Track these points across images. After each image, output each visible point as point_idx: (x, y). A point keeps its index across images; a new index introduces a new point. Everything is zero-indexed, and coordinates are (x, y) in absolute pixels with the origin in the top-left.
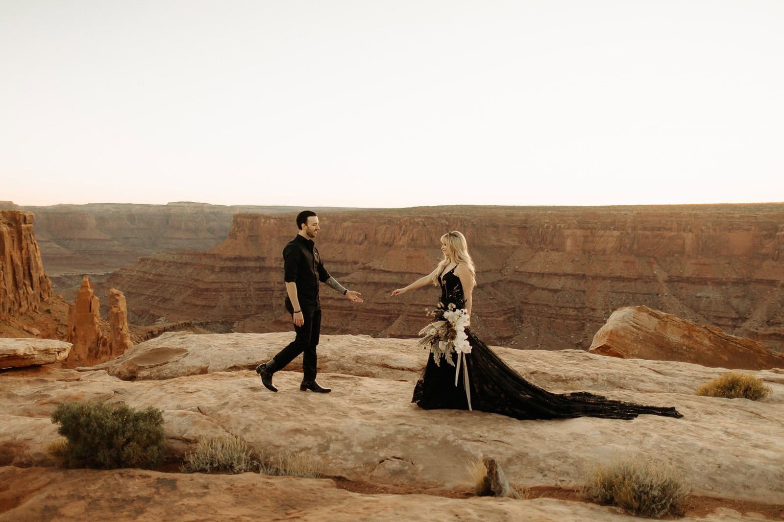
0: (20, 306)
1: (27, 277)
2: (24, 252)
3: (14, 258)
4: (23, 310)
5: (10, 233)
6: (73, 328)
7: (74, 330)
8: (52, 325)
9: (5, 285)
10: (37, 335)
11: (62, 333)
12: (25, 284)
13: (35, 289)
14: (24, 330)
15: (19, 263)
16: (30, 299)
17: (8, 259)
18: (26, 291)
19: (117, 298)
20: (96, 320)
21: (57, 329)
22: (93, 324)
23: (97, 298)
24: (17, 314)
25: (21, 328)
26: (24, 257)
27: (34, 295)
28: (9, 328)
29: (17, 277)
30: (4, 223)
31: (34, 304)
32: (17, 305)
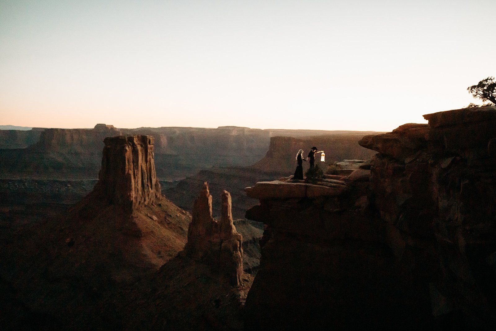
0: (145, 200)
1: (149, 180)
2: (148, 163)
3: (143, 167)
4: (146, 203)
5: (141, 151)
9: (138, 185)
10: (155, 221)
12: (148, 185)
13: (153, 189)
15: (145, 171)
16: (150, 196)
17: (140, 168)
18: (148, 190)
19: (227, 196)
20: (210, 210)
21: (166, 219)
22: (209, 212)
23: (211, 196)
24: (143, 206)
25: (147, 215)
26: (148, 167)
27: (152, 193)
28: (141, 215)
29: (144, 181)
30: (138, 144)
31: (152, 199)
32: (143, 199)
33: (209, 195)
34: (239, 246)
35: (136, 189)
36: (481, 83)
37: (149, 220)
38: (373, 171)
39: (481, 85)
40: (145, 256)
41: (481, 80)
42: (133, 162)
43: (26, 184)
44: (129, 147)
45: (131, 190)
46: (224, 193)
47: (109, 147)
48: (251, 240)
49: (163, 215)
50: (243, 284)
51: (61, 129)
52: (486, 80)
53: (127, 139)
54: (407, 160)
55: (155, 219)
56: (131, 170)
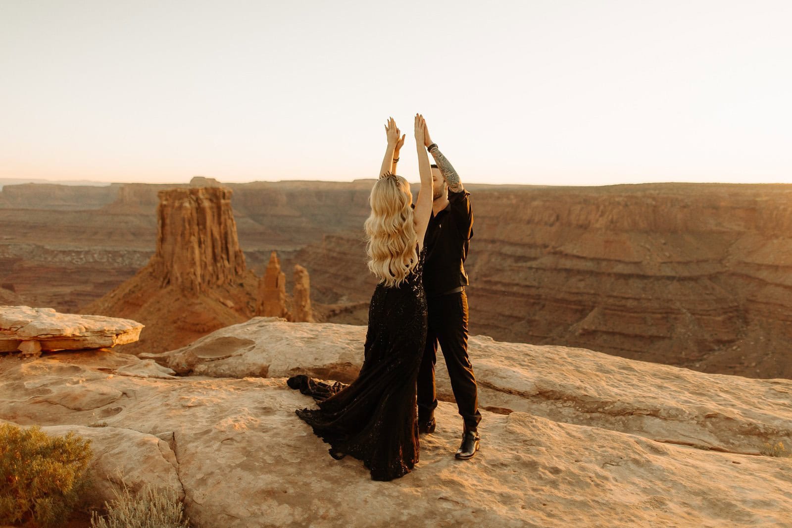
0: (218, 278)
1: (224, 251)
2: (222, 227)
3: (214, 232)
4: (220, 282)
5: (211, 208)
6: (261, 302)
7: (262, 304)
8: (245, 299)
9: (206, 258)
10: (231, 308)
11: (252, 307)
12: (222, 258)
13: (231, 262)
14: (220, 302)
15: (218, 237)
16: (227, 272)
17: (209, 233)
18: (223, 264)
19: (301, 274)
20: (282, 296)
21: (248, 303)
22: (279, 299)
23: (283, 274)
24: (215, 287)
25: (218, 300)
26: (223, 231)
27: (230, 268)
28: (208, 300)
29: (216, 251)
30: (206, 199)
31: (229, 277)
32: (215, 278)
33: (279, 273)
35: (203, 263)
37: (219, 308)
42: (198, 224)
43: (96, 256)
44: (190, 203)
45: (193, 264)
46: (297, 269)
53: (188, 192)
55: (230, 306)
56: (194, 235)
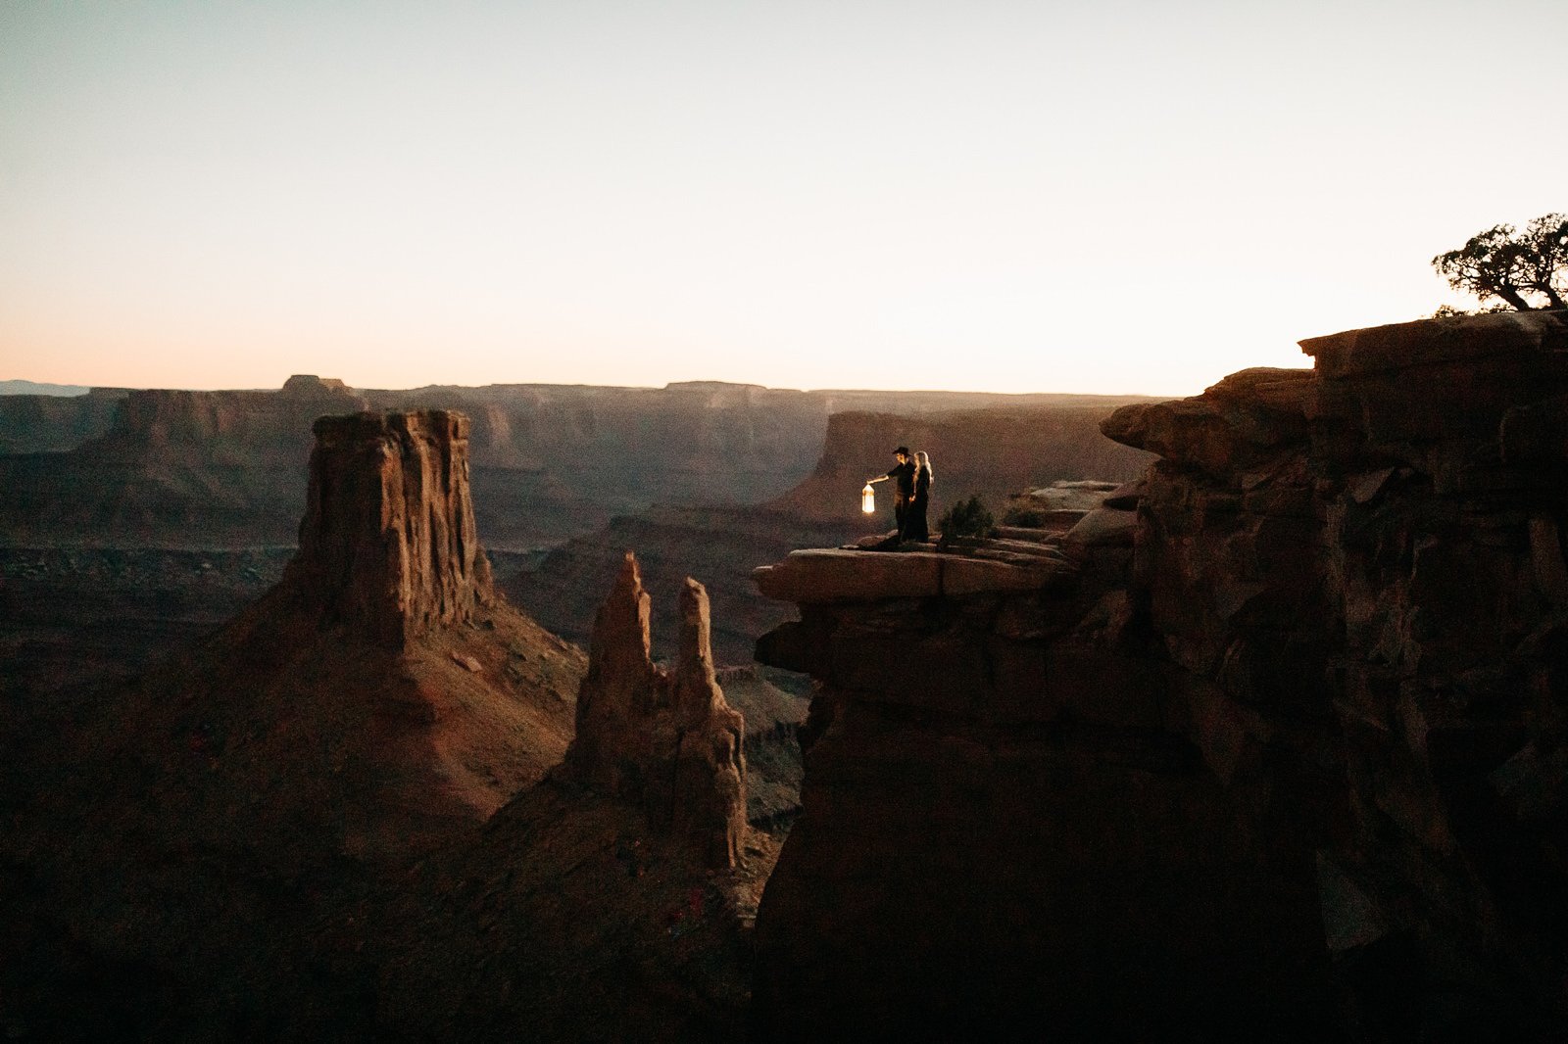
0: (442, 610)
1: (455, 550)
2: (451, 498)
3: (435, 508)
4: (447, 617)
5: (431, 458)
9: (420, 565)
10: (478, 673)
11: (515, 672)
12: (451, 564)
13: (468, 576)
14: (453, 659)
15: (443, 520)
16: (459, 597)
17: (426, 511)
18: (452, 580)
19: (693, 596)
21: (507, 664)
22: (640, 647)
23: (646, 596)
24: (437, 628)
25: (449, 656)
26: (452, 508)
27: (465, 588)
28: (430, 655)
29: (440, 550)
30: (421, 437)
31: (465, 607)
32: (436, 607)
33: (640, 594)
34: (732, 747)
35: (416, 575)
36: (1472, 243)
37: (455, 672)
38: (1146, 512)
39: (1474, 249)
40: (445, 780)
41: (1475, 235)
42: (405, 494)
43: (73, 561)
44: (391, 447)
45: (398, 578)
46: (687, 585)
47: (327, 444)
48: (770, 731)
49: (498, 655)
50: (747, 863)
51: (180, 392)
52: (1490, 236)
53: (385, 424)
54: (1249, 481)
55: (473, 669)
56: (399, 516)
